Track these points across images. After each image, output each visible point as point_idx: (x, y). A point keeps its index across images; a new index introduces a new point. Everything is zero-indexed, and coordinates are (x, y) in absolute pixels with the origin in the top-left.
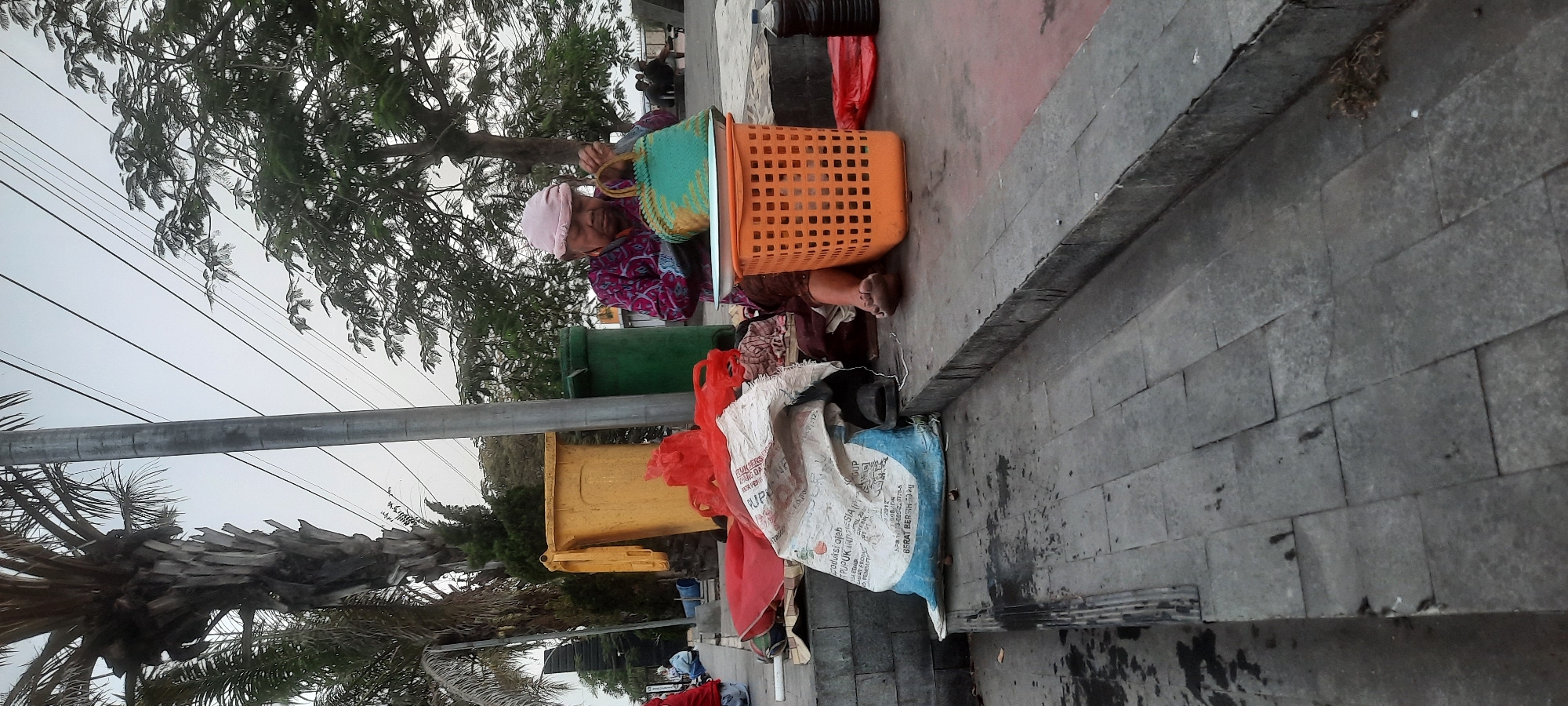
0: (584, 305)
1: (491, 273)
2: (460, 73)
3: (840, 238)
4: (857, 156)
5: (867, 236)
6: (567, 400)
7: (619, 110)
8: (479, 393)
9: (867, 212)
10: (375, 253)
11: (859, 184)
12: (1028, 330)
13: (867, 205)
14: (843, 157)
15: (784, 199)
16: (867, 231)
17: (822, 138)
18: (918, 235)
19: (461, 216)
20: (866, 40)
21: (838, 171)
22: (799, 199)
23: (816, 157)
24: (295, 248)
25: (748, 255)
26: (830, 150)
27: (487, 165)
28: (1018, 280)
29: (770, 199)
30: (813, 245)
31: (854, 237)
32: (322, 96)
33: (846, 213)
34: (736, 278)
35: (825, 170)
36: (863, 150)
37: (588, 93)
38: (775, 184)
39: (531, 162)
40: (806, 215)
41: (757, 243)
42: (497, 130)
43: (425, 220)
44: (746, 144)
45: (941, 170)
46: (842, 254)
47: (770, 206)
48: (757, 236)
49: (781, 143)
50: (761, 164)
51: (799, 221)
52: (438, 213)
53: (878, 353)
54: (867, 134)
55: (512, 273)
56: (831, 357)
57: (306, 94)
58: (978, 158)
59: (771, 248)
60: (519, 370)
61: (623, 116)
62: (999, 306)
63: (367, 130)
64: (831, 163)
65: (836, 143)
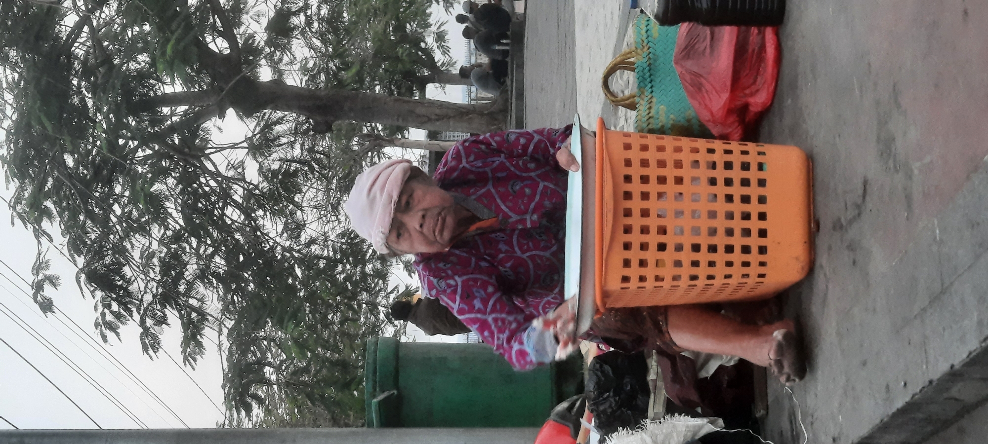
0: (383, 294)
1: (273, 249)
2: (256, 9)
3: (728, 271)
4: (753, 175)
5: (762, 270)
6: (370, 430)
7: (438, 56)
8: (249, 400)
9: (763, 242)
10: (137, 220)
11: (754, 208)
12: (966, 410)
13: (763, 233)
14: (736, 174)
15: (662, 222)
16: (762, 264)
17: (711, 151)
18: (825, 275)
19: (243, 179)
20: (769, 32)
21: (729, 190)
22: (680, 222)
23: (704, 173)
24: (47, 213)
25: (614, 284)
26: (720, 165)
27: (279, 122)
28: (959, 355)
29: (645, 221)
30: (694, 278)
31: (746, 270)
32: (93, 31)
33: (737, 241)
34: (597, 311)
35: (713, 189)
36: (760, 167)
37: (403, 37)
38: (652, 204)
39: (332, 118)
40: (687, 241)
41: (627, 272)
42: (294, 79)
43: (201, 183)
44: (620, 154)
45: (859, 201)
46: (729, 290)
47: (645, 230)
48: (627, 263)
49: (660, 156)
50: (636, 179)
51: (679, 248)
52: (215, 175)
53: (767, 408)
54: (766, 148)
55: (299, 251)
56: (710, 412)
57: (77, 30)
58: (908, 198)
59: (642, 279)
60: (297, 372)
61: (443, 64)
62: (931, 382)
63: (142, 76)
64: (720, 182)
65: (728, 158)
